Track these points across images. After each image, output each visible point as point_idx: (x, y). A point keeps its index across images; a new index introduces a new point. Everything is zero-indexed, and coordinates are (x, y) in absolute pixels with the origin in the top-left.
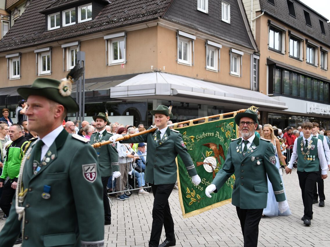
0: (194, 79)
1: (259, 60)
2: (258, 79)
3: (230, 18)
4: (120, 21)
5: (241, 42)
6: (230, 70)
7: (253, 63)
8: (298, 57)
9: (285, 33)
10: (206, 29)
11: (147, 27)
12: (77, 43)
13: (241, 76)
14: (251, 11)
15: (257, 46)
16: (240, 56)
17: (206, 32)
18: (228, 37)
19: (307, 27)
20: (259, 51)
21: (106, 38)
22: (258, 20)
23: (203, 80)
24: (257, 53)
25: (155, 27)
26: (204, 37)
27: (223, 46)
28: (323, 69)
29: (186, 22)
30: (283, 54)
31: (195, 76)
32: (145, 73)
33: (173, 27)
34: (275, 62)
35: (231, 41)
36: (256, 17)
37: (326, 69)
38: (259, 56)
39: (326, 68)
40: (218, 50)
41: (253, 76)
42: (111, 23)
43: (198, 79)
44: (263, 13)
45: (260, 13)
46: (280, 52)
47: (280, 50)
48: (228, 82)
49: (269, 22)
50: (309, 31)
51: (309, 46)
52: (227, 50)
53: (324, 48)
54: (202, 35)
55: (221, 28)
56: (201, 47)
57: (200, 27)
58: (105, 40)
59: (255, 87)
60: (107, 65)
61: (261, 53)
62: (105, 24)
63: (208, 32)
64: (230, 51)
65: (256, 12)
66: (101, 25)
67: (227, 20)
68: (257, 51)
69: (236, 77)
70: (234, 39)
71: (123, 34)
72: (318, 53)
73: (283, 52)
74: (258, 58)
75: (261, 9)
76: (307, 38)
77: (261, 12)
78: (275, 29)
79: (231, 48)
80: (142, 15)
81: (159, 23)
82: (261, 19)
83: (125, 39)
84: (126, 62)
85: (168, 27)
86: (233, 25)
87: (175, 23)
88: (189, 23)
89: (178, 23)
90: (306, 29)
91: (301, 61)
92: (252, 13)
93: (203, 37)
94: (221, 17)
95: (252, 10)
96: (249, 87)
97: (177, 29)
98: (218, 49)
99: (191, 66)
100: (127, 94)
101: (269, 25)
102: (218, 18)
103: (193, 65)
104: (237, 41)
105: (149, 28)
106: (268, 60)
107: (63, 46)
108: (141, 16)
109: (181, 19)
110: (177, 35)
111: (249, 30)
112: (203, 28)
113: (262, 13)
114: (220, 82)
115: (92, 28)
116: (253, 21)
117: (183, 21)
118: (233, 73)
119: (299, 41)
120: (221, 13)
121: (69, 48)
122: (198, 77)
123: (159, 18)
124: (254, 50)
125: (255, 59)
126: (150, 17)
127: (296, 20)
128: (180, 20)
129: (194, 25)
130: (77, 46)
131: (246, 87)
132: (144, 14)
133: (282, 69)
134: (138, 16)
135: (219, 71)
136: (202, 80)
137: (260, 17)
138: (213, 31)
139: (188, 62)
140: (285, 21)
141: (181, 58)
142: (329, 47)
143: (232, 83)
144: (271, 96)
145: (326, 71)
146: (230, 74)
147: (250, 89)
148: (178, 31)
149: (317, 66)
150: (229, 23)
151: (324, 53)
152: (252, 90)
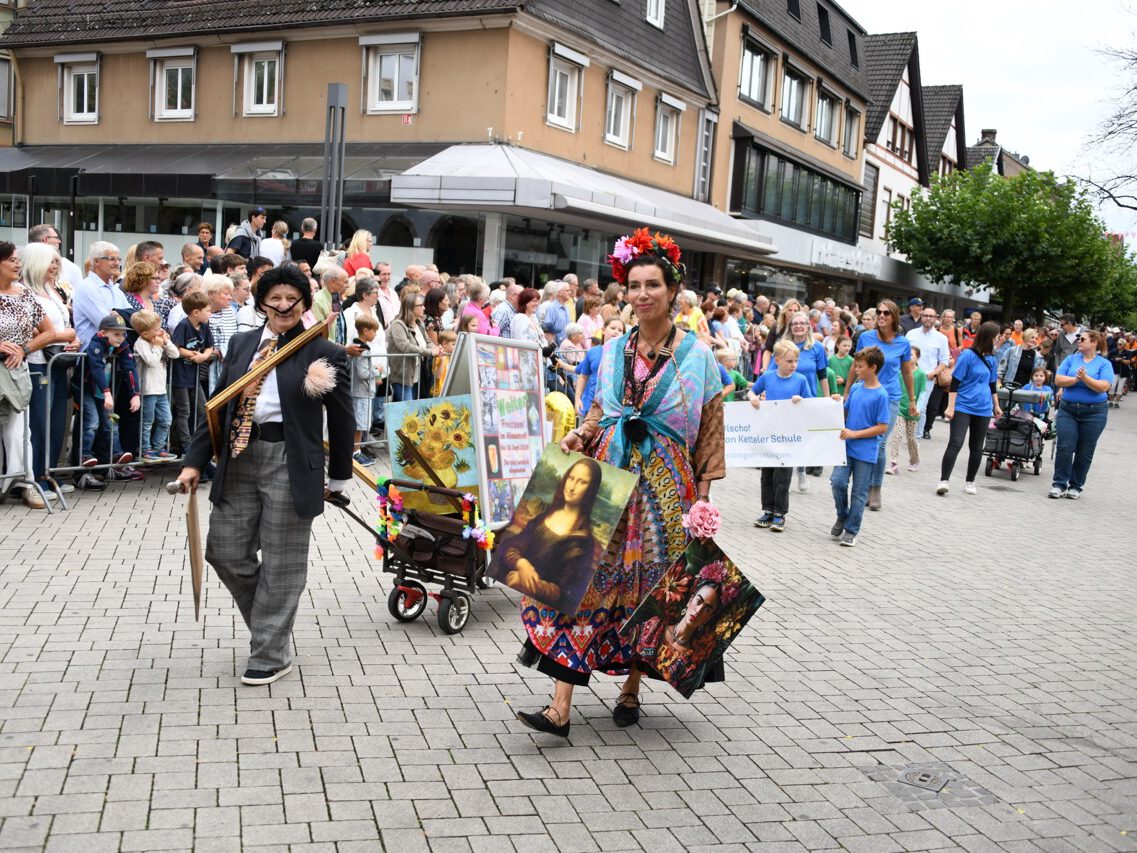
0: (578, 164)
1: (716, 124)
2: (709, 171)
3: (663, 14)
4: (406, 2)
5: (683, 79)
6: (654, 147)
7: (702, 132)
8: (798, 123)
9: (777, 59)
10: (612, 40)
11: (481, 27)
13: (675, 163)
15: (716, 91)
16: (676, 111)
17: (613, 48)
18: (657, 64)
19: (823, 46)
20: (717, 106)
22: (720, 23)
23: (595, 169)
24: (713, 107)
25: (505, 31)
26: (606, 60)
27: (645, 86)
28: (846, 154)
29: (573, 21)
30: (767, 113)
31: (580, 159)
32: (470, 143)
33: (544, 32)
34: (753, 133)
35: (663, 73)
36: (717, 13)
37: (854, 156)
38: (718, 114)
39: (852, 153)
40: (633, 95)
41: (700, 163)
43: (585, 166)
44: (735, 7)
45: (727, 5)
46: (760, 106)
47: (761, 102)
48: (646, 176)
49: (745, 29)
50: (825, 57)
51: (824, 95)
52: (652, 96)
53: (854, 104)
54: (603, 55)
55: (644, 41)
56: (597, 86)
57: (601, 35)
59: (703, 191)
60: (364, 111)
61: (722, 106)
63: (617, 50)
64: (657, 98)
65: (718, 1)
67: (657, 18)
68: (714, 102)
69: (664, 164)
70: (668, 69)
72: (840, 113)
73: (768, 107)
74: (713, 118)
76: (821, 76)
77: (730, 2)
78: (753, 46)
79: (660, 92)
81: (515, 20)
82: (729, 20)
83: (418, 52)
85: (531, 31)
86: (669, 33)
87: (550, 22)
88: (579, 24)
89: (557, 25)
90: (819, 51)
91: (804, 132)
92: (707, 2)
93: (603, 60)
94: (646, 11)
96: (690, 191)
97: (552, 37)
98: (633, 92)
99: (573, 131)
100: (438, 197)
101: (743, 38)
102: (638, 15)
103: (577, 129)
104: (674, 74)
105: (486, 31)
106: (736, 126)
109: (563, 12)
110: (549, 54)
111: (703, 48)
112: (606, 37)
113: (731, 6)
114: (632, 174)
116: (709, 24)
117: (566, 18)
118: (658, 153)
119: (803, 81)
120: (646, 2)
122: (587, 162)
123: (518, 9)
124: (709, 98)
125: (709, 121)
126: (490, 4)
127: (800, 28)
128: (560, 16)
129: (589, 29)
131: (684, 191)
133: (763, 152)
135: (630, 147)
136: (592, 168)
137: (726, 16)
138: (626, 48)
139: (568, 122)
140: (778, 28)
141: (552, 112)
142: (864, 101)
143: (656, 179)
144: (736, 217)
145: (853, 159)
146: (653, 155)
147: (692, 198)
148: (553, 42)
149: (836, 145)
150: (662, 27)
151: (852, 114)
152: (697, 200)
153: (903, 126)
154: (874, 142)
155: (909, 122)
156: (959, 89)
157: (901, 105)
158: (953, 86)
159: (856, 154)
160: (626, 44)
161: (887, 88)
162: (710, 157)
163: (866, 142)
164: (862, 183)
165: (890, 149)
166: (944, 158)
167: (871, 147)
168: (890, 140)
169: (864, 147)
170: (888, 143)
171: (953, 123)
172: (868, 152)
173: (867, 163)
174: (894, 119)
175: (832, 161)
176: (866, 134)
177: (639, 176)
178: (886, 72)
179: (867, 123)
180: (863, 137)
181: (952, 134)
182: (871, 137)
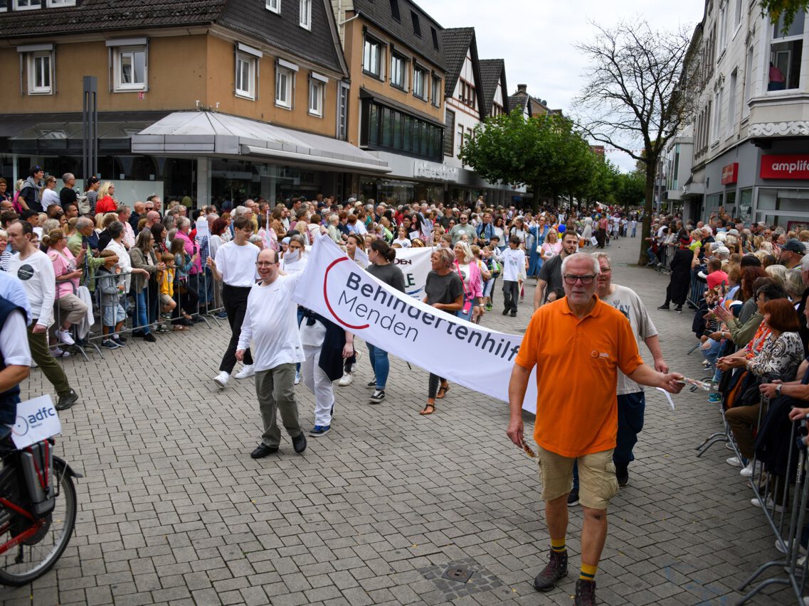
0: (258, 121)
1: (349, 90)
2: (345, 120)
3: (311, 21)
4: (137, 17)
5: (325, 62)
6: (309, 107)
7: (340, 96)
8: (401, 86)
9: (386, 47)
10: (276, 40)
11: (188, 34)
12: (50, 47)
13: (323, 116)
14: (339, 9)
15: (347, 69)
16: (322, 83)
17: (277, 44)
18: (308, 53)
19: (415, 38)
20: (349, 78)
21: (109, 43)
22: (348, 25)
23: (271, 124)
24: (347, 79)
25: (205, 36)
26: (274, 53)
27: (300, 68)
28: (433, 104)
29: (250, 28)
30: (383, 82)
31: (259, 118)
32: (184, 111)
33: (230, 36)
34: (373, 95)
35: (311, 59)
36: (346, 19)
37: (439, 106)
38: (350, 84)
39: (437, 104)
40: (293, 74)
41: (339, 115)
42: (120, 18)
43: (263, 122)
44: (357, 15)
45: (353, 14)
46: (377, 77)
47: (377, 74)
48: (305, 126)
49: (365, 29)
50: (417, 45)
51: (417, 68)
52: (306, 74)
53: (437, 74)
54: (271, 49)
55: (298, 39)
56: (268, 69)
57: (269, 37)
58: (108, 47)
59: (343, 134)
60: (112, 90)
61: (352, 78)
62: (106, 18)
63: (280, 46)
64: (309, 75)
65: (346, 11)
66: (98, 20)
67: (306, 24)
68: (347, 76)
69: (316, 117)
70: (315, 56)
71: (143, 41)
72: (428, 80)
73: (382, 78)
74: (347, 86)
75: (354, 8)
76: (415, 56)
77: (354, 12)
78: (372, 41)
79: (311, 71)
80: (179, 12)
81: (210, 29)
82: (354, 23)
83: (146, 50)
84: (149, 89)
85: (222, 36)
86: (315, 34)
87: (235, 30)
88: (254, 30)
89: (239, 31)
90: (413, 41)
91: (406, 92)
92: (340, 12)
93: (272, 52)
94: (299, 20)
95: (340, 7)
96: (333, 134)
97: (236, 39)
98: (293, 72)
99: (254, 100)
100: (162, 149)
101: (364, 34)
102: (294, 22)
103: (256, 98)
104: (320, 59)
105: (190, 37)
106: (362, 91)
107: (20, 49)
108: (178, 14)
109: (243, 23)
110: (235, 50)
111: (338, 42)
112: (273, 38)
113: (355, 15)
114: (295, 125)
115: (79, 22)
116: (341, 26)
117: (245, 26)
118: (312, 111)
119: (404, 60)
120: (299, 14)
121: (32, 53)
122: (264, 119)
123: (212, 22)
124: (344, 74)
125: (344, 88)
126: (194, 19)
127: (400, 26)
128: (241, 25)
129: (261, 33)
130: (51, 51)
131: (329, 134)
132: (182, 11)
133: (381, 106)
134: (170, 13)
135: (292, 108)
136: (268, 123)
137: (352, 20)
138: (287, 44)
139: (249, 94)
140: (386, 28)
141: (239, 88)
142: (443, 71)
143: (311, 128)
144: (364, 149)
145: (438, 108)
146: (308, 112)
147: (335, 138)
148: (237, 42)
149: (427, 100)
150: (310, 30)
151: (436, 80)
152: (339, 139)
153: (469, 86)
154: (451, 97)
155: (473, 83)
156: (502, 62)
157: (467, 73)
158: (498, 60)
159: (440, 104)
160: (287, 42)
161: (458, 62)
162: (346, 111)
163: (446, 97)
164: (444, 123)
165: (461, 100)
166: (495, 104)
167: (450, 100)
168: (461, 94)
169: (445, 100)
170: (460, 96)
171: (499, 82)
172: (448, 103)
173: (447, 109)
174: (463, 82)
175: (425, 109)
176: (445, 92)
177: (299, 126)
178: (456, 52)
179: (446, 84)
180: (443, 94)
181: (499, 89)
182: (449, 93)
